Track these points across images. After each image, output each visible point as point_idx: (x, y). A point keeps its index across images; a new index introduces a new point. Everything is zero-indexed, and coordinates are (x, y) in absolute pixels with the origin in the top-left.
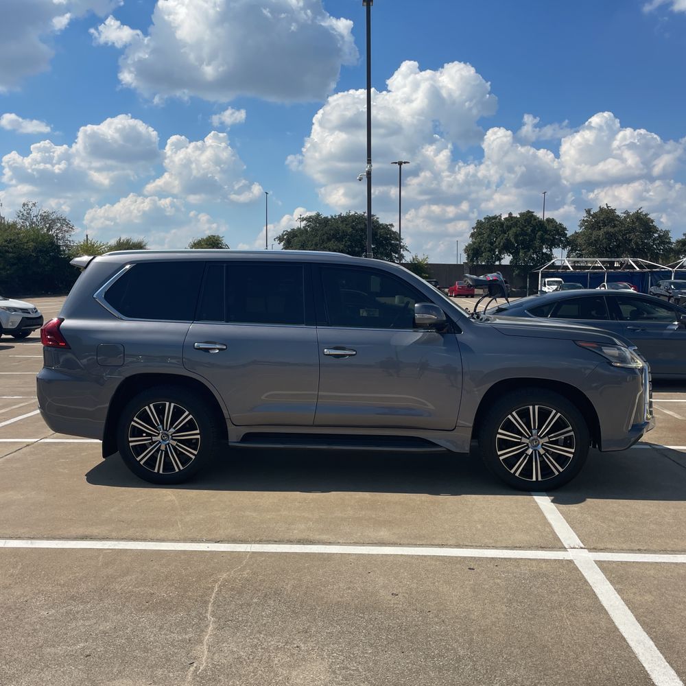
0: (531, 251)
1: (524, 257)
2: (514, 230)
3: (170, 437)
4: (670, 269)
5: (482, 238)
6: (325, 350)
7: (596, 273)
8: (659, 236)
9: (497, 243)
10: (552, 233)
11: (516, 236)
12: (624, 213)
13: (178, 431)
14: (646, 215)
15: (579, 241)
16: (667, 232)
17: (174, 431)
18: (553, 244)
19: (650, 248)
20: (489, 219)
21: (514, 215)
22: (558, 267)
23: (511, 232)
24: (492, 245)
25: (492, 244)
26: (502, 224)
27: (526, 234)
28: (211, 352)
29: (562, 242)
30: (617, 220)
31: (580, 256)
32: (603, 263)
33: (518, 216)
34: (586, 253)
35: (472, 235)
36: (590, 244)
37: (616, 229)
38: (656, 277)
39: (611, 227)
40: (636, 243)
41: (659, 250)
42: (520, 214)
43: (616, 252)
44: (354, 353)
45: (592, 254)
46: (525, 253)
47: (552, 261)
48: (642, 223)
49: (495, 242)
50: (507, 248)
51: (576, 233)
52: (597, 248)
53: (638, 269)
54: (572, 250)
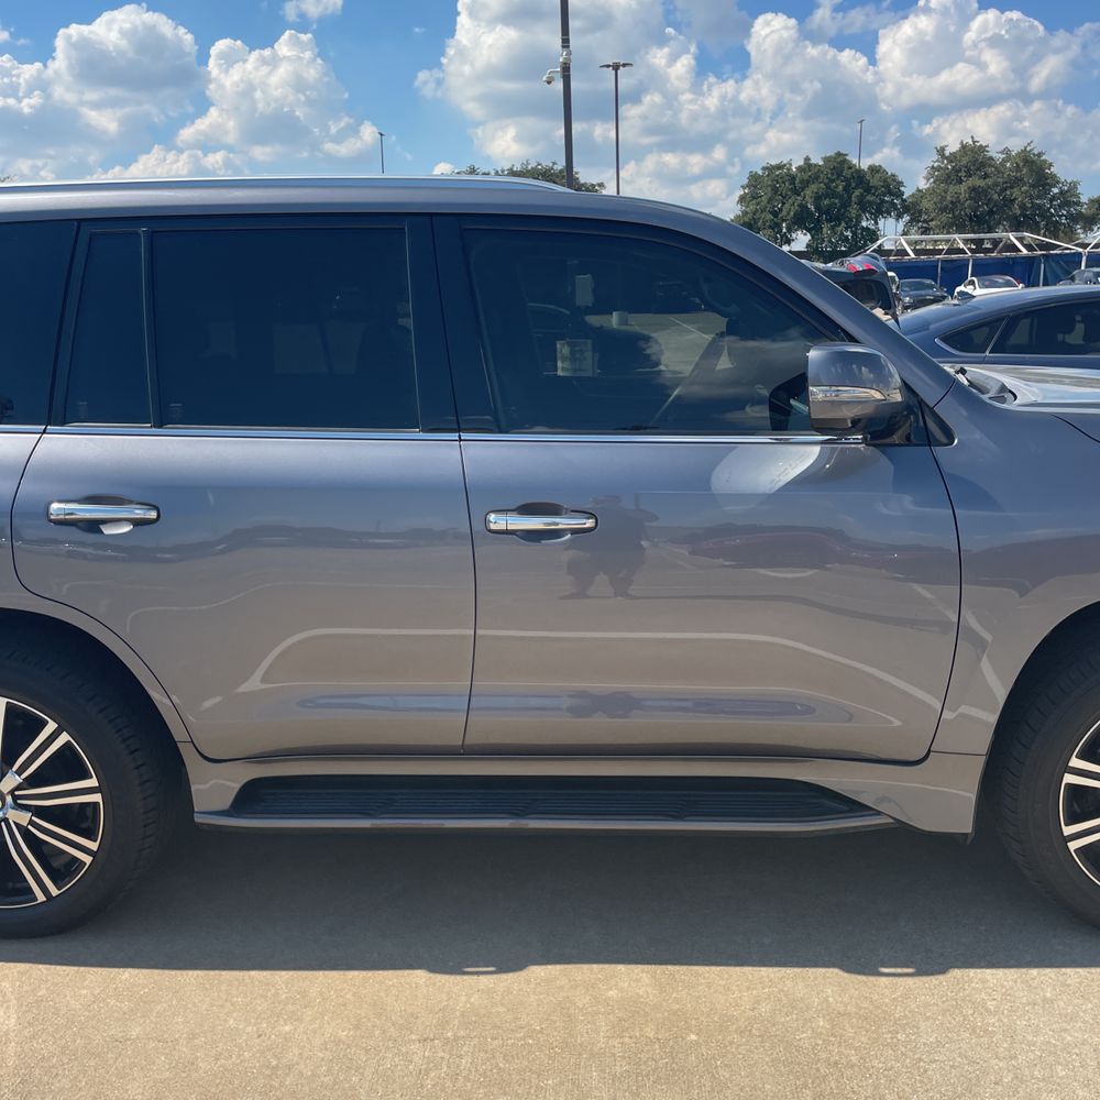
0: (843, 224)
1: (829, 237)
2: (813, 188)
3: (9, 799)
4: (1080, 250)
5: (758, 204)
6: (492, 517)
7: (952, 261)
8: (1061, 192)
9: (784, 213)
10: (877, 192)
11: (818, 198)
12: (1002, 153)
13: (33, 781)
14: (1040, 155)
15: (926, 204)
16: (1074, 185)
17: (19, 780)
18: (879, 211)
19: (1045, 214)
20: (770, 169)
21: (813, 161)
22: (889, 253)
23: (808, 192)
24: (776, 216)
25: (775, 214)
26: (792, 178)
27: (834, 195)
28: (108, 530)
29: (896, 209)
30: (990, 166)
31: (925, 231)
32: (966, 241)
33: (821, 163)
34: (937, 226)
35: (742, 199)
36: (943, 210)
37: (989, 181)
38: (1053, 264)
39: (980, 178)
40: (1023, 207)
41: (1060, 216)
42: (825, 159)
43: (986, 221)
44: (590, 523)
45: (946, 228)
46: (832, 228)
47: (879, 242)
48: (1033, 169)
49: (781, 210)
50: (802, 220)
51: (919, 190)
52: (954, 217)
53: (1025, 251)
54: (911, 221)
